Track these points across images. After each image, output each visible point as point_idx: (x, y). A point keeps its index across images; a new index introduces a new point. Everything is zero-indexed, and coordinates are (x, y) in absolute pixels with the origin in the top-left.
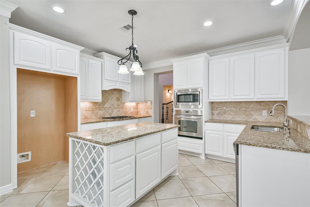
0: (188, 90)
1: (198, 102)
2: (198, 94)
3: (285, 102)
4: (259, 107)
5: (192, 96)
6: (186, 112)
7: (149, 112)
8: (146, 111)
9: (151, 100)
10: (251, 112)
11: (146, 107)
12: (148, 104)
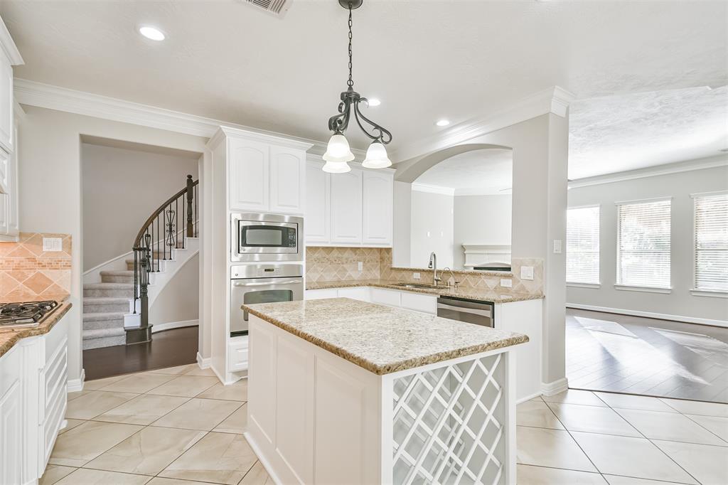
0: (281, 218)
1: (294, 246)
2: (295, 229)
3: (388, 250)
4: (355, 257)
5: (281, 232)
6: (265, 270)
7: (52, 279)
8: (31, 274)
9: (66, 236)
10: (345, 266)
11: (34, 260)
12: (45, 249)
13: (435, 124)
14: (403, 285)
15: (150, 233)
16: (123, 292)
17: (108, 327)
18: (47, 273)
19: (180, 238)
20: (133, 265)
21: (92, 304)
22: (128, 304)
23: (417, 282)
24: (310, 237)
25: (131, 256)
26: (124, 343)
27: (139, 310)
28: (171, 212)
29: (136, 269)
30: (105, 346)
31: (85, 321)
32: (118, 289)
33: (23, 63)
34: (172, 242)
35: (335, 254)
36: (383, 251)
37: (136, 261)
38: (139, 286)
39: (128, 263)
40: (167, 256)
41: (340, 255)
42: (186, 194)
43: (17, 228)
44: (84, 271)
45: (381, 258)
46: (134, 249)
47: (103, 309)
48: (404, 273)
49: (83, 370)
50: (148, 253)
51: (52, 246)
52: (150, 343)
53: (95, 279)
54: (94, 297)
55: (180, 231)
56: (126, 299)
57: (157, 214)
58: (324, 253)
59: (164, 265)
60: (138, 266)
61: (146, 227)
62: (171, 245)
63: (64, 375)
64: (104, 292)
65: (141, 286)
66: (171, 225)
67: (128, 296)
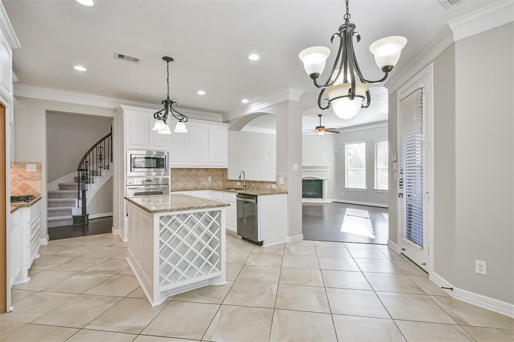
0: (151, 152)
1: (163, 168)
2: (164, 159)
3: (226, 169)
4: (207, 174)
5: (156, 160)
6: (147, 181)
7: (31, 186)
8: (20, 184)
9: (38, 163)
10: (200, 179)
11: (22, 176)
12: (27, 170)
13: (241, 101)
14: (230, 189)
15: (88, 160)
16: (72, 195)
17: (62, 215)
18: (28, 183)
19: (107, 163)
20: (78, 180)
21: (53, 202)
22: (74, 202)
23: (238, 187)
24: (173, 162)
25: (76, 174)
26: (72, 224)
27: (81, 206)
28: (101, 147)
29: (79, 182)
30: (61, 226)
31: (49, 211)
32: (69, 194)
33: (18, 80)
34: (102, 166)
35: (194, 172)
36: (224, 170)
37: (79, 177)
38: (81, 192)
39: (75, 178)
40: (99, 174)
41: (197, 173)
42: (110, 137)
43: (13, 159)
44: (48, 183)
45: (223, 174)
46: (78, 170)
47: (59, 205)
48: (233, 182)
49: (48, 235)
50: (87, 172)
51: (31, 169)
52: (88, 224)
53: (55, 188)
54: (55, 198)
55: (107, 160)
56: (73, 199)
57: (92, 149)
58: (186, 172)
59: (97, 179)
60: (81, 180)
61: (85, 157)
62: (101, 167)
63: (37, 231)
64: (60, 195)
65: (82, 191)
66: (101, 156)
67: (75, 198)
